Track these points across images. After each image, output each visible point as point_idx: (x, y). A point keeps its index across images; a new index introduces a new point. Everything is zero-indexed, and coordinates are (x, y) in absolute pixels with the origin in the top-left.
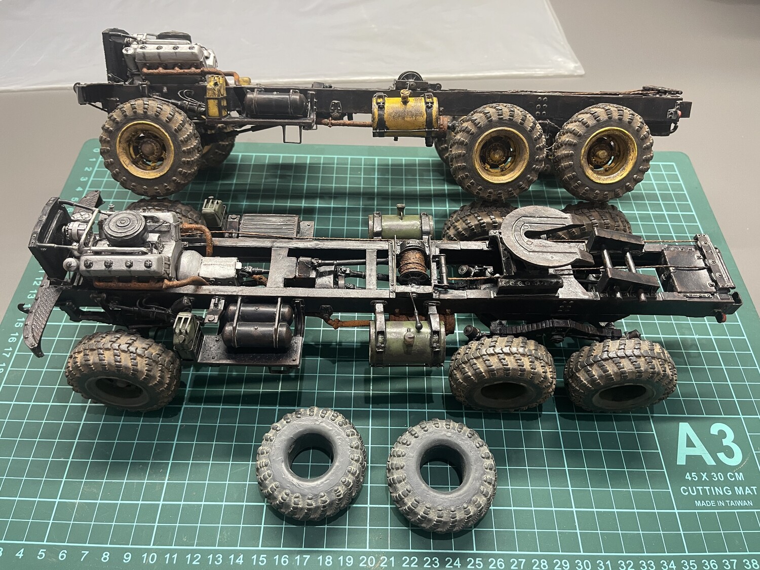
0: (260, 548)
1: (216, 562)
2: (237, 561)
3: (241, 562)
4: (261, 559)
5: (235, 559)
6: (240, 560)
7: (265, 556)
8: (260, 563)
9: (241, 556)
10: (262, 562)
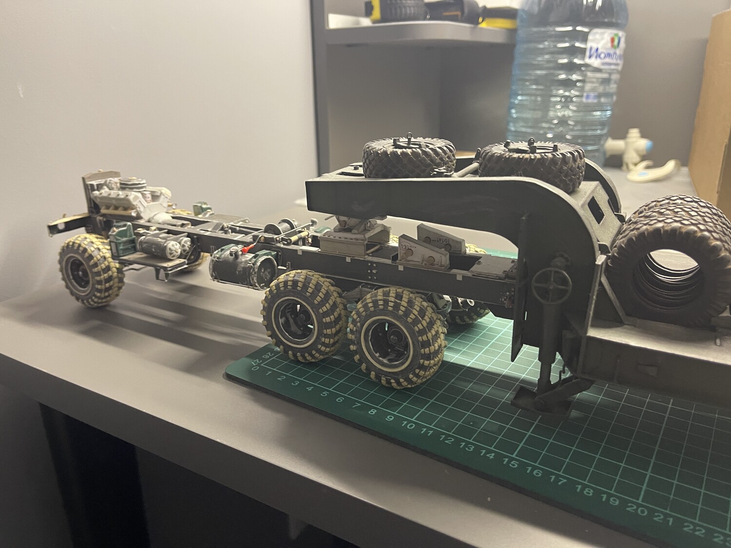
0: (514, 456)
1: (467, 449)
2: (488, 455)
3: (491, 457)
4: (512, 463)
5: (485, 454)
6: (490, 456)
7: (518, 463)
8: (511, 465)
9: (493, 454)
10: (514, 465)
